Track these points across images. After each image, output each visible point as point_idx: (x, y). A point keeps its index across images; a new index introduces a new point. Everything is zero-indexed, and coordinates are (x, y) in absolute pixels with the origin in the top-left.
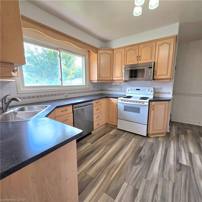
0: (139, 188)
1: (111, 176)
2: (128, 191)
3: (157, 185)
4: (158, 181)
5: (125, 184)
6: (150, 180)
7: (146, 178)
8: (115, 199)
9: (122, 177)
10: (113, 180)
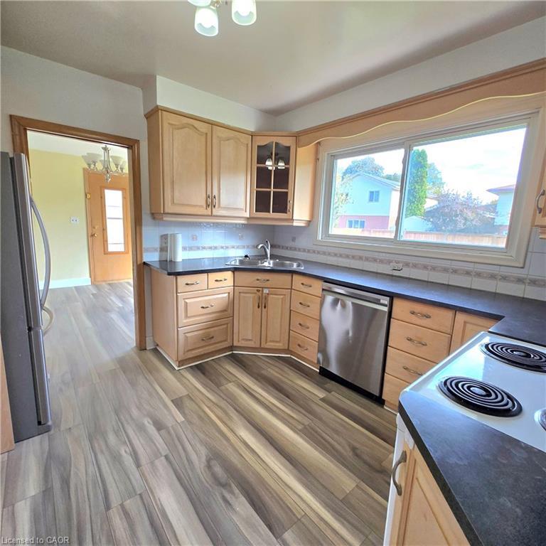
0: (159, 433)
1: (208, 407)
2: (169, 417)
3: (138, 465)
4: (143, 475)
5: (180, 418)
6: (157, 462)
7: (167, 457)
8: (172, 401)
9: (196, 420)
10: (199, 407)
